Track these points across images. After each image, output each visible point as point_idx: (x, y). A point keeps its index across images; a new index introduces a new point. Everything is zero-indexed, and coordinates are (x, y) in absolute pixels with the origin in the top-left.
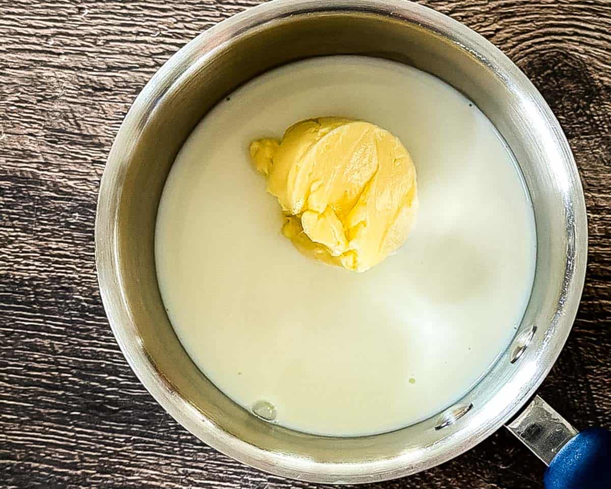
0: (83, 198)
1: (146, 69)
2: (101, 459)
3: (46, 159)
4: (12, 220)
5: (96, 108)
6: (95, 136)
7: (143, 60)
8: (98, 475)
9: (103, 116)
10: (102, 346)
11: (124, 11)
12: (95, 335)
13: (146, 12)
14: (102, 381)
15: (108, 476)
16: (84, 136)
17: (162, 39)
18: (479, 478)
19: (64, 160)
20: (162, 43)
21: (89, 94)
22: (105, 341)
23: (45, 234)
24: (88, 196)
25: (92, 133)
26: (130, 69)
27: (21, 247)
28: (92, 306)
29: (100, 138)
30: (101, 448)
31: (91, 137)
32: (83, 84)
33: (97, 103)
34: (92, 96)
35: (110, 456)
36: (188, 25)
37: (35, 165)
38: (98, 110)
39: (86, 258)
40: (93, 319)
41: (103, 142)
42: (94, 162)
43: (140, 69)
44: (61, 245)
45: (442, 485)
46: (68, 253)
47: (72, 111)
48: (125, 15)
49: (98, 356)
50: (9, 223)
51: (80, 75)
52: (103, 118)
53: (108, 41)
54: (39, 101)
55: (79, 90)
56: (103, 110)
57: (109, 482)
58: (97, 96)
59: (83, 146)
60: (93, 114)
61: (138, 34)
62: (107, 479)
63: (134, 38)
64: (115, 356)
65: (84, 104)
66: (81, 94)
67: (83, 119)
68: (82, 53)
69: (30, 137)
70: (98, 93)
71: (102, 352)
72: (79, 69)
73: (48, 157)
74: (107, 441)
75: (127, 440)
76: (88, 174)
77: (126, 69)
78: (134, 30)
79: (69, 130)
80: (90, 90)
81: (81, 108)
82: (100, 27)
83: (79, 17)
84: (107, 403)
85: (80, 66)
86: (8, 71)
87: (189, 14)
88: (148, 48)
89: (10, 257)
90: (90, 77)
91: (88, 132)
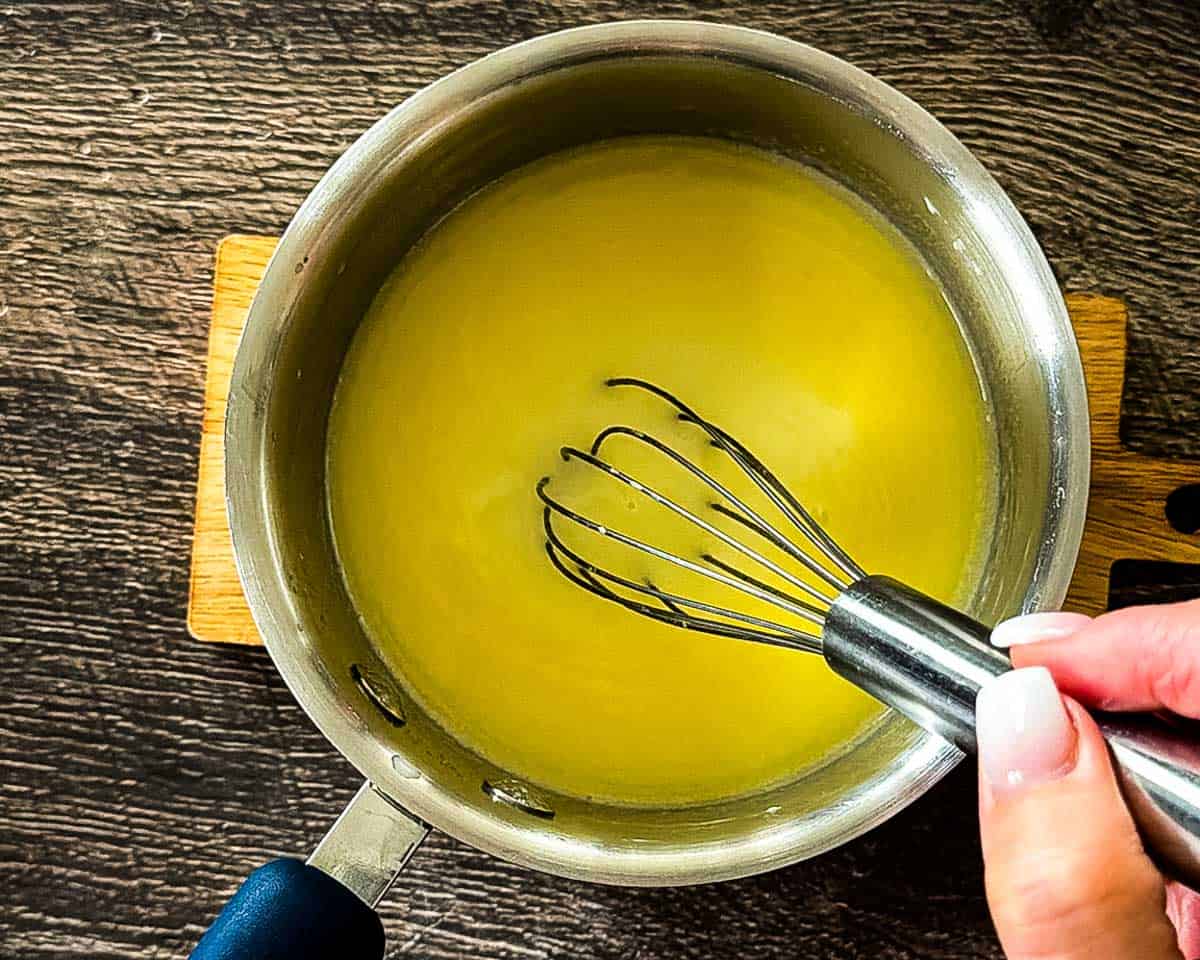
0: (142, 416)
1: (248, 196)
2: (172, 860)
3: (77, 349)
4: (21, 452)
5: (163, 263)
6: (161, 311)
7: (244, 180)
8: (167, 888)
9: (176, 275)
10: (174, 669)
11: (212, 97)
12: (161, 650)
13: (248, 97)
14: (175, 728)
15: (184, 889)
16: (143, 310)
17: (274, 144)
18: (816, 893)
19: (109, 351)
20: (277, 150)
21: (152, 238)
22: (180, 659)
23: (77, 477)
24: (148, 413)
25: (156, 304)
26: (221, 194)
27: (36, 500)
28: (158, 600)
29: (171, 313)
30: (171, 842)
31: (154, 311)
32: (140, 221)
33: (164, 253)
34: (158, 242)
35: (186, 855)
36: (319, 120)
37: (58, 360)
38: (167, 265)
39: (146, 517)
40: (158, 621)
41: (176, 320)
42: (160, 354)
43: (239, 196)
44: (104, 496)
45: (754, 905)
46: (116, 510)
47: (122, 267)
48: (212, 103)
49: (168, 685)
50: (14, 459)
51: (136, 205)
52: (174, 280)
53: (182, 148)
54: (65, 250)
55: (134, 231)
56: (175, 266)
57: (186, 899)
58: (164, 241)
59: (143, 326)
60: (159, 272)
61: (234, 135)
62: (182, 895)
63: (228, 142)
64: (196, 685)
65: (142, 256)
66: (138, 239)
67: (140, 281)
68: (139, 168)
69: (52, 312)
70: (165, 237)
71: (174, 678)
72: (134, 195)
73: (82, 345)
74: (184, 830)
75: (217, 829)
76: (150, 374)
77: (212, 195)
78: (226, 128)
79: (117, 299)
80: (153, 232)
81: (138, 263)
82: (168, 124)
83: (132, 107)
84: (184, 766)
85: (136, 189)
86: (13, 199)
87: (321, 101)
88: (251, 160)
89: (17, 517)
90: (154, 209)
91: (150, 302)
